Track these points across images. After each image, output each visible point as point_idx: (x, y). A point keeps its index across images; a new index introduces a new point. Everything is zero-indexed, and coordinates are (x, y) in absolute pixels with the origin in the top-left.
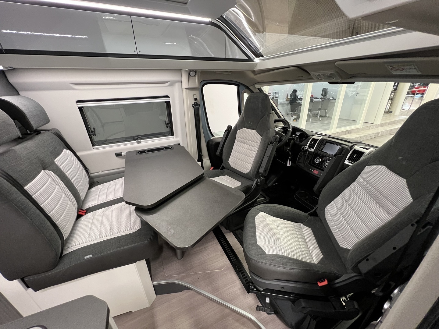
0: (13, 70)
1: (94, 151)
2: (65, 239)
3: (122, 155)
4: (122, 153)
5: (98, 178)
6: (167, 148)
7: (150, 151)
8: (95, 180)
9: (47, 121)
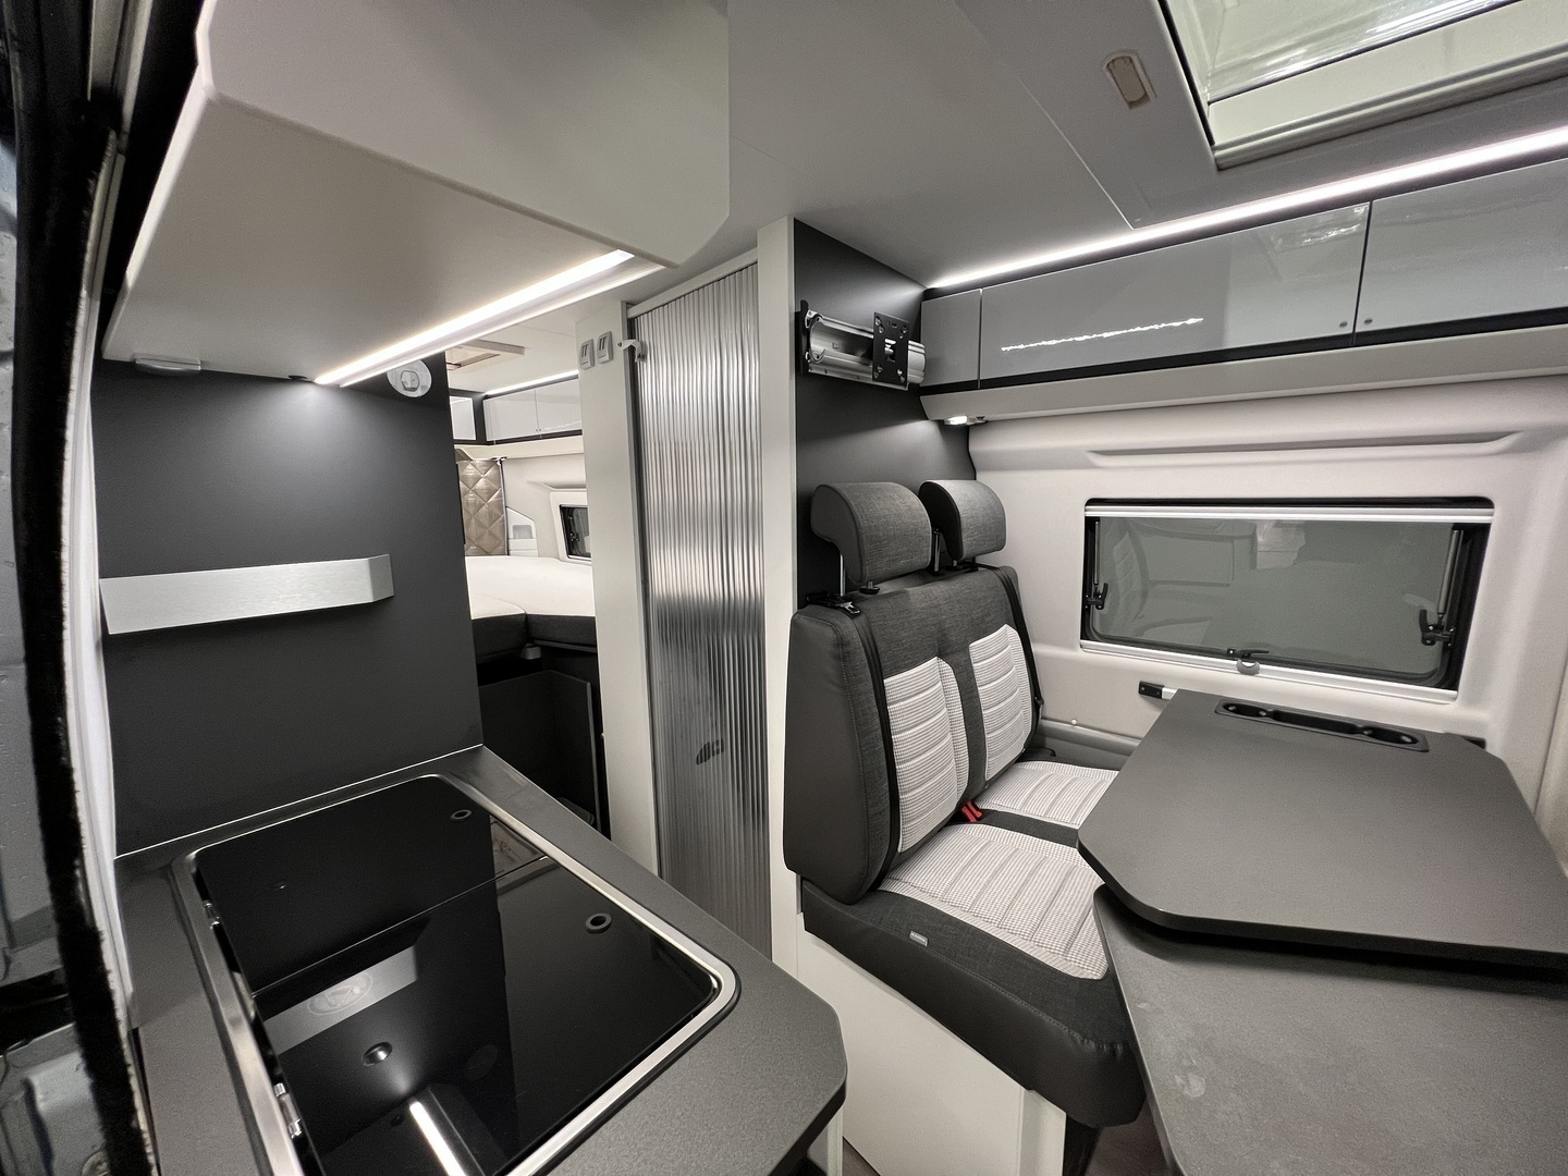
0: (983, 424)
1: (1080, 654)
2: (899, 850)
3: (1160, 697)
4: (1164, 690)
5: (1060, 739)
6: (1380, 733)
7: (1279, 715)
8: (1050, 743)
9: (1000, 544)
